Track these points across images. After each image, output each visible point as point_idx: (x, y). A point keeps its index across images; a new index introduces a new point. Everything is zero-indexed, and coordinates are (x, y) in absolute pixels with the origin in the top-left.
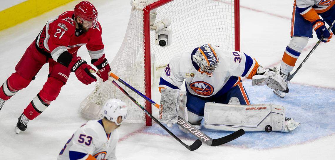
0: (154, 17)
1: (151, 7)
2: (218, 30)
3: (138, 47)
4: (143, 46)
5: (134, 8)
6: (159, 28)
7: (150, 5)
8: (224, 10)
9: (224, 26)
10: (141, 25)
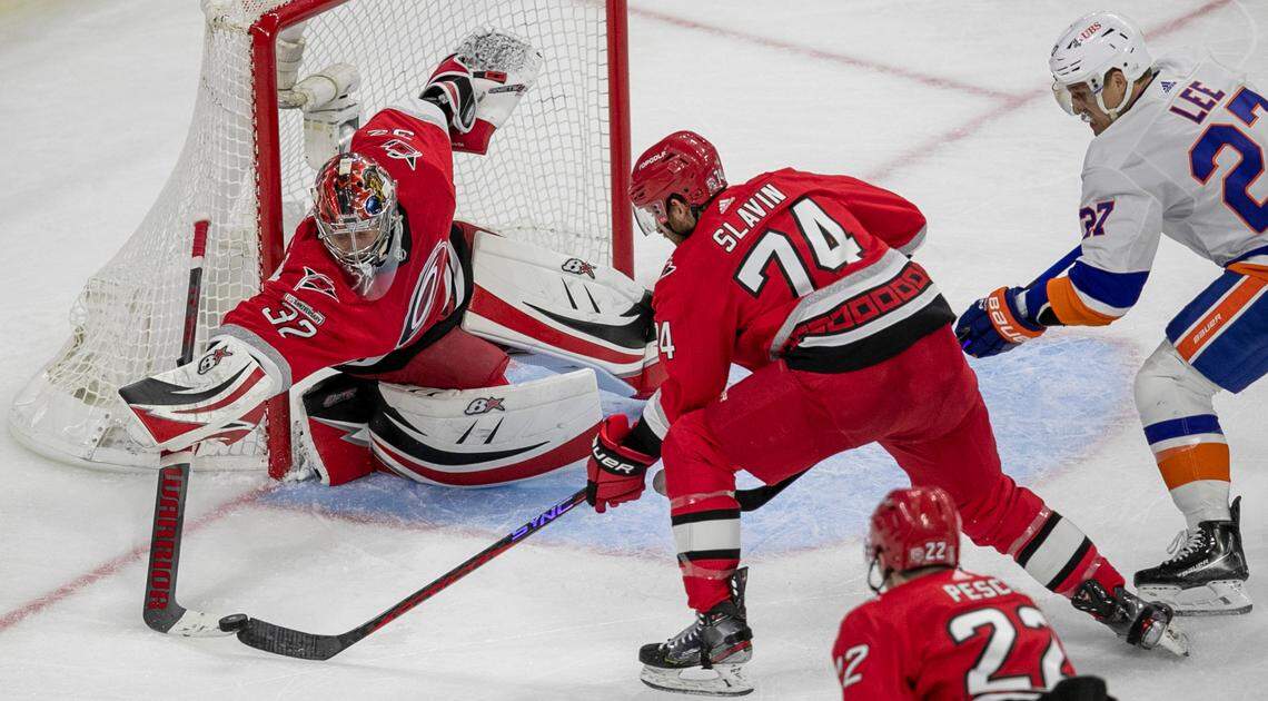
0: (296, 57)
1: (282, 20)
2: (548, 105)
3: (234, 175)
4: (254, 170)
5: (215, 24)
6: (315, 98)
7: (276, 11)
8: (569, 25)
9: (569, 89)
10: (242, 89)
